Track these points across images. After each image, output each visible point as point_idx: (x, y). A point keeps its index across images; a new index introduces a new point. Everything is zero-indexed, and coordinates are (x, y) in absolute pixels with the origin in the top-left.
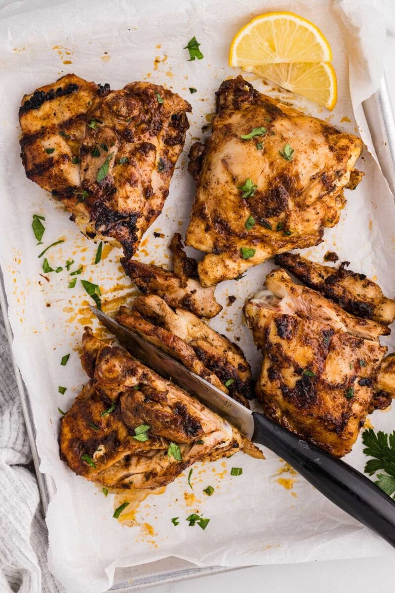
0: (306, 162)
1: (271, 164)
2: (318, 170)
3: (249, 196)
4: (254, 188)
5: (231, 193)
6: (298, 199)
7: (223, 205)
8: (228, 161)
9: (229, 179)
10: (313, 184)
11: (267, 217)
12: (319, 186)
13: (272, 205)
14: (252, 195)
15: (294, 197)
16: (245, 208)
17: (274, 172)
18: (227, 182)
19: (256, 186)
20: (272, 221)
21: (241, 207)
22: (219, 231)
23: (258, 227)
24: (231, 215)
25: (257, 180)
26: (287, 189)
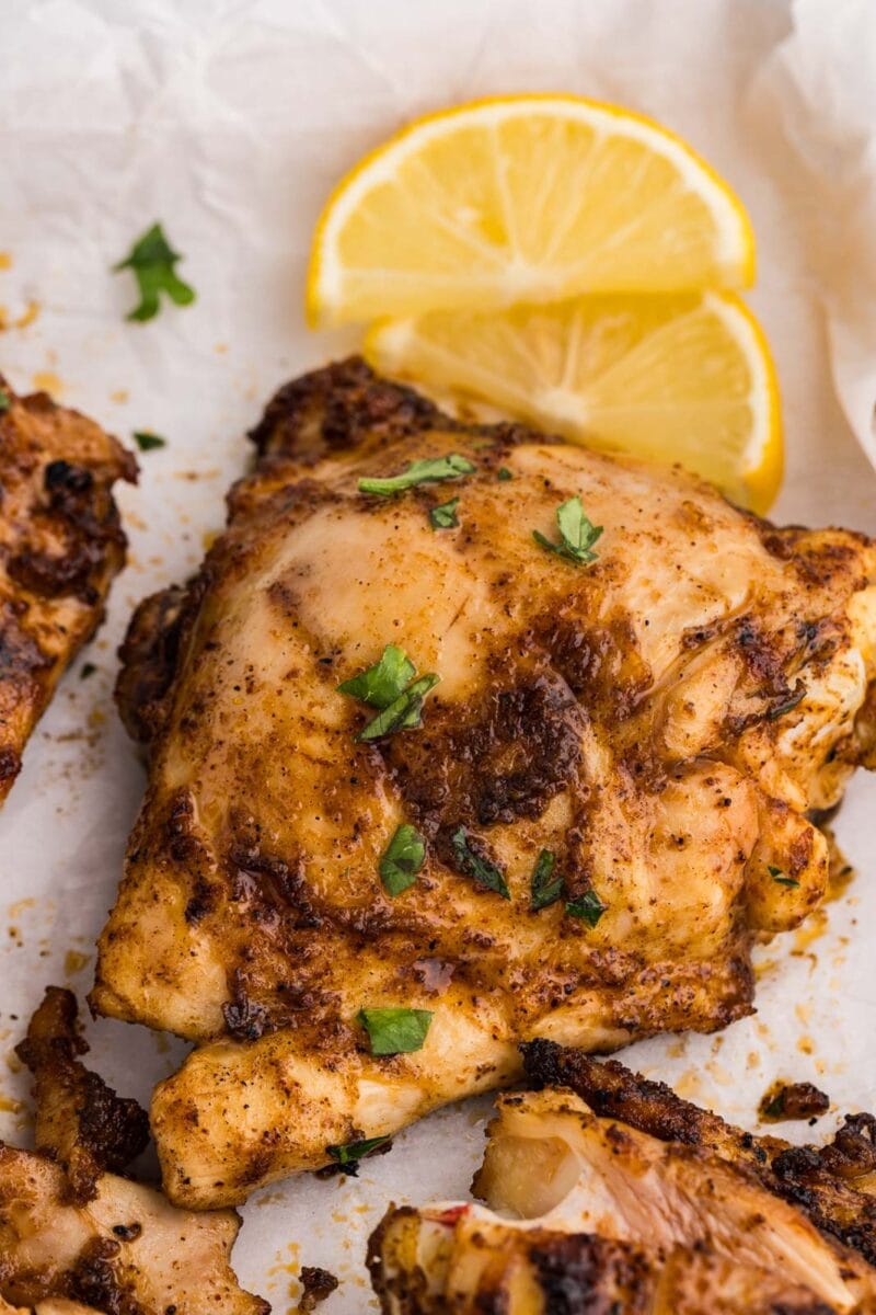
0: (662, 575)
1: (501, 584)
2: (718, 609)
3: (396, 730)
4: (420, 688)
5: (309, 726)
6: (628, 732)
7: (276, 782)
8: (300, 587)
9: (302, 659)
10: (698, 662)
11: (486, 821)
12: (729, 669)
13: (505, 764)
14: (413, 719)
15: (610, 724)
16: (379, 787)
17: (515, 612)
18: (291, 675)
19: (430, 679)
20: (509, 849)
21: (358, 782)
22: (253, 914)
23: (440, 882)
24: (314, 827)
25: (433, 654)
26: (577, 691)
